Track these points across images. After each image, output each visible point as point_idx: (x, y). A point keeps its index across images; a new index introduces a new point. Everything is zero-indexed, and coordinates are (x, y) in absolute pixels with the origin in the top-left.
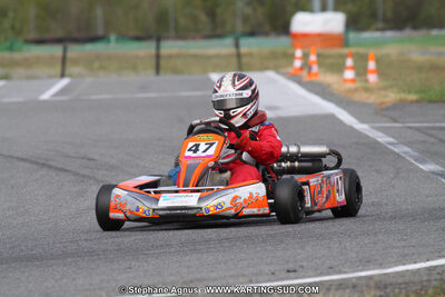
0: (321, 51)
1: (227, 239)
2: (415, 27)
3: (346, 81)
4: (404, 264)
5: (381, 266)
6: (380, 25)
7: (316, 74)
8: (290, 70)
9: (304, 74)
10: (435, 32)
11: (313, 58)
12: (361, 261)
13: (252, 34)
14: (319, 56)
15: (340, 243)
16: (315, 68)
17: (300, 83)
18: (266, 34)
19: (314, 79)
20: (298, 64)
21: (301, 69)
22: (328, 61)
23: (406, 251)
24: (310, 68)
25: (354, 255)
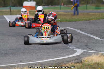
0: (30, 10)
1: (6, 54)
2: (52, 5)
4: (47, 59)
5: (42, 60)
6: (44, 5)
10: (56, 6)
12: (37, 59)
13: (14, 6)
14: (29, 11)
15: (33, 54)
16: (28, 14)
18: (17, 6)
22: (32, 13)
23: (48, 56)
25: (36, 57)
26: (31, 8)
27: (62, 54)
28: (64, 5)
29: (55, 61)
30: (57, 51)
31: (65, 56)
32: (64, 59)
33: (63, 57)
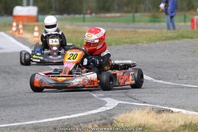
2: (69, 14)
3: (35, 37)
5: (38, 119)
6: (54, 12)
7: (22, 34)
8: (11, 32)
9: (17, 33)
10: (77, 16)
11: (21, 26)
12: (29, 117)
14: (23, 25)
15: (22, 109)
16: (21, 31)
17: (14, 37)
18: (2, 16)
19: (21, 36)
20: (14, 29)
21: (16, 31)
23: (50, 113)
24: (19, 31)
25: (27, 114)
26: (29, 18)
27: (76, 109)
28: (91, 14)
29: (63, 121)
30: (68, 103)
31: (82, 111)
32: (79, 117)
33: (78, 113)
